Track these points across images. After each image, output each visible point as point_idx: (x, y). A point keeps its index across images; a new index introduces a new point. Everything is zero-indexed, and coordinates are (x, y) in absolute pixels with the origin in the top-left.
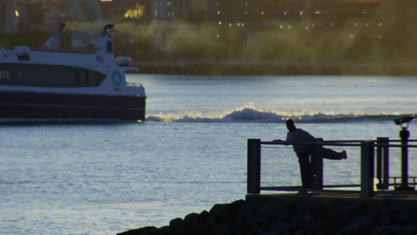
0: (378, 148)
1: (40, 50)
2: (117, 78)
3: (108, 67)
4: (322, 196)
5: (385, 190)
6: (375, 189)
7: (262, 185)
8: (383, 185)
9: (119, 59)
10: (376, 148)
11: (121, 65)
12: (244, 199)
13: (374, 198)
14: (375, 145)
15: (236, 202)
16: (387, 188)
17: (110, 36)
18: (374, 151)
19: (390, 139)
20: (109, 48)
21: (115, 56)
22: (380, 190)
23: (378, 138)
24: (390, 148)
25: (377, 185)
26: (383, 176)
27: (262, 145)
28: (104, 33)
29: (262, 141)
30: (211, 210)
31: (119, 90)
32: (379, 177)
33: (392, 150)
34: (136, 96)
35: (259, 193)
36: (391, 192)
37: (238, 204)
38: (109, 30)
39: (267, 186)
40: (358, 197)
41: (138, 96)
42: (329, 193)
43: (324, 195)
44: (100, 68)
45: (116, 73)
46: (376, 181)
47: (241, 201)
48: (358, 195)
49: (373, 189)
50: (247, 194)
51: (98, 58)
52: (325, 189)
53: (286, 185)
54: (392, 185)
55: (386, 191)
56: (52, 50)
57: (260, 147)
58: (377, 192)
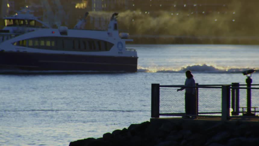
0: (232, 89)
1: (73, 29)
2: (120, 46)
3: (115, 39)
4: (197, 119)
5: (236, 116)
6: (231, 115)
7: (160, 113)
8: (236, 113)
9: (121, 34)
10: (231, 89)
11: (122, 38)
12: (149, 121)
13: (230, 120)
14: (231, 88)
15: (144, 123)
16: (238, 114)
17: (116, 20)
18: (230, 91)
19: (240, 84)
20: (116, 27)
21: (119, 32)
22: (234, 116)
23: (233, 83)
24: (240, 90)
25: (232, 113)
26: (235, 107)
27: (160, 88)
28: (112, 18)
29: (160, 85)
30: (129, 128)
31: (121, 53)
32: (233, 108)
33: (241, 91)
34: (131, 57)
35: (159, 117)
36: (241, 117)
37: (145, 124)
38: (115, 17)
39: (163, 113)
40: (220, 120)
41: (133, 57)
42: (202, 117)
43: (199, 118)
44: (110, 40)
45: (119, 43)
46: (231, 110)
47: (147, 122)
48: (220, 118)
49: (229, 114)
50: (151, 118)
51: (109, 34)
52: (199, 115)
53: (175, 113)
54: (241, 112)
55: (238, 116)
56: (81, 29)
57: (159, 89)
58: (231, 117)
